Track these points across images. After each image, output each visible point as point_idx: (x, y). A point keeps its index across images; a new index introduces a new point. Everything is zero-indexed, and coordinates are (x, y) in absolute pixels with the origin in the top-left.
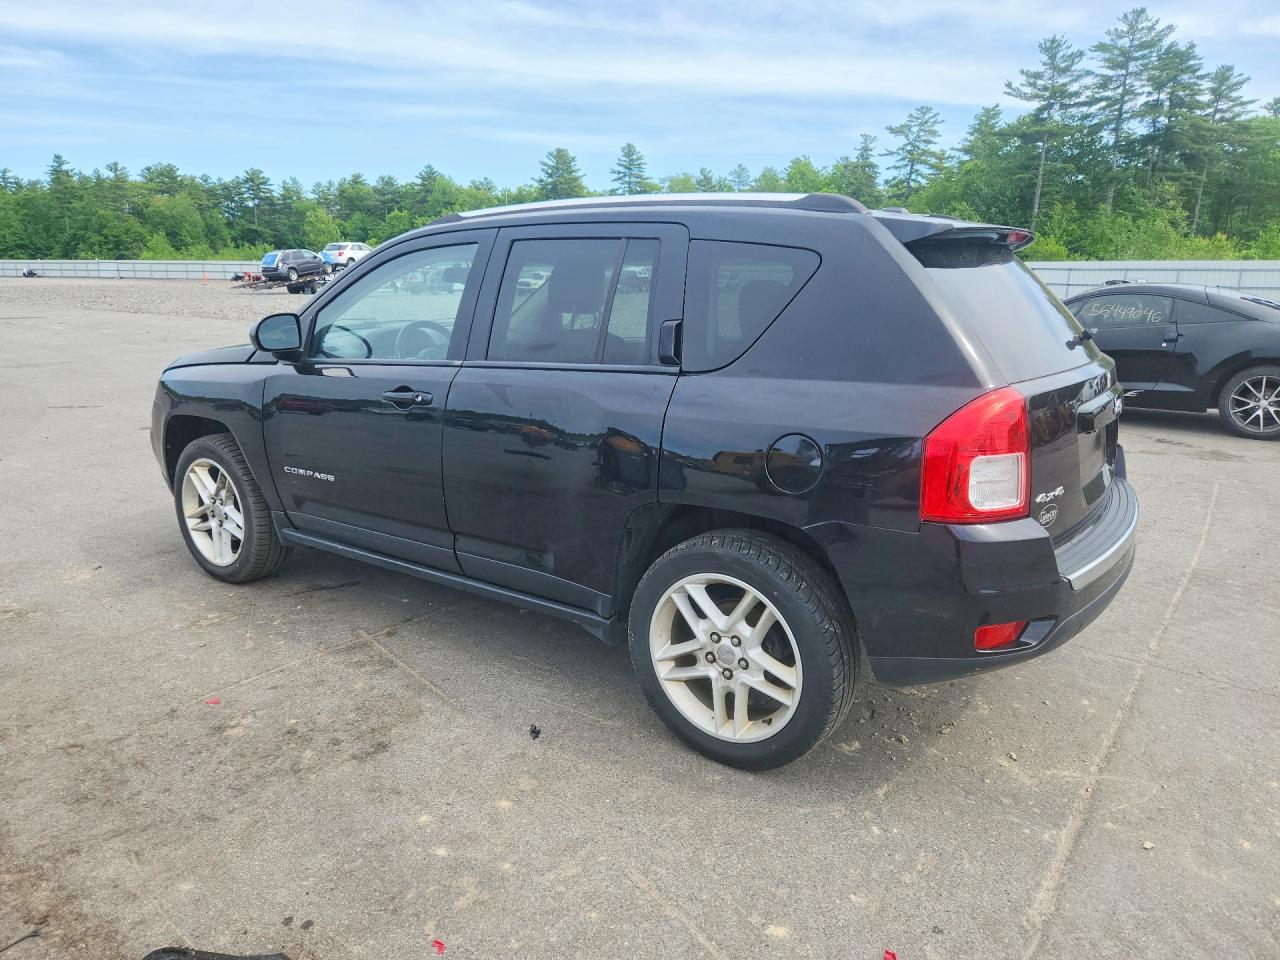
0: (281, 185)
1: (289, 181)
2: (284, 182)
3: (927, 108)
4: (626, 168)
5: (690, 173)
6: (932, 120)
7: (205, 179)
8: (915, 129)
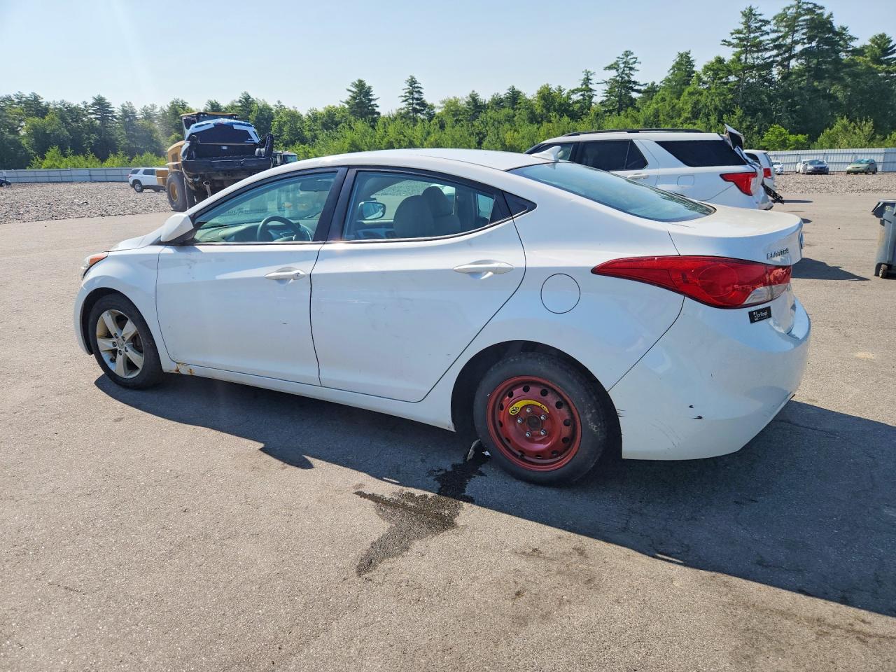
0: (121, 108)
1: (126, 105)
2: (123, 106)
3: (630, 52)
4: (409, 92)
5: (459, 97)
6: (634, 60)
7: (63, 103)
8: (622, 66)
